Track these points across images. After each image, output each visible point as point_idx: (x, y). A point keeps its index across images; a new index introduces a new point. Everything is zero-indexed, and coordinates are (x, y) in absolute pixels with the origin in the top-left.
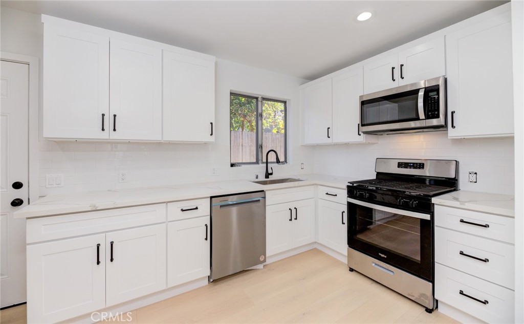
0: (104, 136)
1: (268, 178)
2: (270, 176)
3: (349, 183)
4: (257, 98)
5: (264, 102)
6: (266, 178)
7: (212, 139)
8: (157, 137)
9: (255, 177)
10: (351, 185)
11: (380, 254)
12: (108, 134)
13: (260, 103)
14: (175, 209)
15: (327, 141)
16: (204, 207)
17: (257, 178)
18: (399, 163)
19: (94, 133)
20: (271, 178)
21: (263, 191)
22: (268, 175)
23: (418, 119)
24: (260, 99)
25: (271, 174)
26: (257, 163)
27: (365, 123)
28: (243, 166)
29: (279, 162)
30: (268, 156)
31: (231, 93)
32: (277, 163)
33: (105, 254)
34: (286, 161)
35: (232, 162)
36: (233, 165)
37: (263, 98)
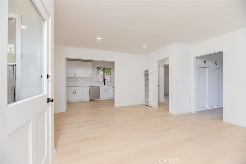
0: (74, 77)
4: (103, 68)
6: (104, 85)
7: (91, 77)
8: (82, 77)
9: (102, 84)
12: (75, 77)
14: (84, 88)
16: (89, 88)
19: (73, 76)
21: (100, 86)
24: (104, 68)
25: (106, 84)
26: (103, 82)
30: (105, 80)
31: (97, 68)
32: (106, 81)
33: (74, 92)
34: (111, 82)
35: (98, 81)
36: (97, 82)
37: (105, 68)
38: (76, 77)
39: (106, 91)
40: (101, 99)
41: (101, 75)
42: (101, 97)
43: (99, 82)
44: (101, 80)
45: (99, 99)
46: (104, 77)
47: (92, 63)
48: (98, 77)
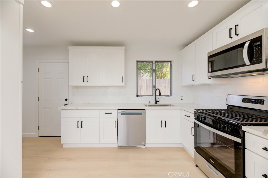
0: (83, 84)
1: (156, 103)
2: (157, 103)
3: (195, 110)
4: (152, 62)
5: (157, 63)
6: (155, 103)
7: (123, 84)
8: (102, 84)
9: (148, 103)
10: (197, 111)
11: (211, 160)
13: (154, 65)
15: (192, 83)
16: (115, 113)
17: (150, 103)
18: (243, 98)
20: (158, 103)
21: (145, 109)
22: (156, 102)
23: (245, 65)
24: (154, 62)
25: (159, 101)
26: (152, 95)
27: (215, 70)
28: (144, 97)
29: (161, 95)
30: (156, 92)
31: (138, 62)
32: (160, 95)
33: (80, 124)
34: (171, 95)
35: (138, 94)
36: (138, 96)
37: (156, 62)
38: (87, 84)
39: (164, 124)
40: (147, 146)
41: (145, 81)
42: (147, 141)
43: (142, 96)
44: (146, 90)
45: (142, 145)
46: (154, 85)
47: (124, 48)
48: (140, 84)
